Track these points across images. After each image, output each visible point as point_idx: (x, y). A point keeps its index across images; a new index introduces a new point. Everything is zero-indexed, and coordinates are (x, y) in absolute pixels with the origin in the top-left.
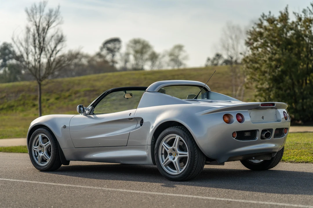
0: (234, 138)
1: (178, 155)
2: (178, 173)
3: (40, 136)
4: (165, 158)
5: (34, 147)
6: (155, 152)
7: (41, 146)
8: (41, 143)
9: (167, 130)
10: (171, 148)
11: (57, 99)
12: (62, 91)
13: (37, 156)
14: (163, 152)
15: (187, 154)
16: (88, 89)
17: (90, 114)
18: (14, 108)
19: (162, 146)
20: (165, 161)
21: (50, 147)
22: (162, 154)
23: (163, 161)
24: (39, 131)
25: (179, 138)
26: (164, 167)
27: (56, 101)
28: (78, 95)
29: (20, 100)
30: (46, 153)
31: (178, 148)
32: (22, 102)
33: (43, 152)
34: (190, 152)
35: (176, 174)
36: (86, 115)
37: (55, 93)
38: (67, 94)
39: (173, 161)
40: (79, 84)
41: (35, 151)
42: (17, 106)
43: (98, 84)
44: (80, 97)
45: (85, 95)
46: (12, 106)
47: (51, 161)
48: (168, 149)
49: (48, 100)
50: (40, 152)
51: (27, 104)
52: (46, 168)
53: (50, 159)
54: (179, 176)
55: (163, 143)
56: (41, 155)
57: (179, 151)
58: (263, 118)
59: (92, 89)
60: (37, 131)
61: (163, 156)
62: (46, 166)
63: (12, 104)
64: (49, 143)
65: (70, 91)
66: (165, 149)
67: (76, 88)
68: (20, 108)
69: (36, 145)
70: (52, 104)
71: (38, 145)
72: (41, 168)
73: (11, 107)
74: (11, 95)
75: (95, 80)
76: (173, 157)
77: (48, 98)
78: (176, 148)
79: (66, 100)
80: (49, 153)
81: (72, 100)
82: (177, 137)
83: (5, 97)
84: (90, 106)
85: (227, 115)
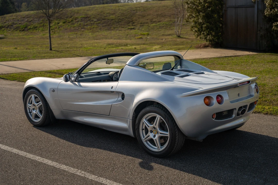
0: (214, 119)
1: (159, 134)
2: (158, 150)
3: (33, 96)
4: (146, 134)
5: (28, 105)
6: (136, 127)
7: (34, 105)
8: (34, 102)
9: (147, 109)
10: (152, 126)
11: (64, 23)
12: (67, 17)
13: (31, 112)
14: (144, 128)
15: (168, 134)
16: (84, 16)
17: (75, 81)
18: (37, 28)
19: (143, 122)
20: (146, 137)
21: (41, 106)
22: (143, 129)
23: (144, 137)
24: (32, 92)
25: (160, 118)
26: (145, 142)
27: (63, 24)
28: (77, 20)
29: (41, 23)
30: (38, 111)
31: (159, 127)
32: (42, 25)
33: (36, 110)
34: (171, 133)
35: (156, 150)
36: (72, 82)
37: (62, 19)
38: (70, 19)
39: (154, 139)
40: (78, 13)
41: (29, 108)
42: (39, 27)
43: (90, 13)
44: (78, 21)
45: (82, 21)
46: (37, 27)
47: (43, 119)
48: (149, 127)
49: (59, 23)
50: (33, 110)
51: (45, 26)
52: (39, 124)
53: (42, 117)
54: (159, 153)
55: (144, 120)
56: (34, 112)
57: (160, 130)
58: (239, 95)
59: (86, 16)
60: (30, 92)
61: (144, 131)
62: (39, 123)
63: (36, 26)
64: (41, 103)
65: (72, 18)
66: (145, 126)
67: (76, 16)
68: (41, 29)
69: (30, 103)
70: (61, 26)
71: (31, 104)
72: (35, 124)
73: (35, 28)
74: (35, 20)
75: (87, 10)
76: (154, 135)
77: (59, 22)
78: (157, 127)
79: (70, 24)
80: (41, 112)
81: (73, 24)
82: (158, 117)
83: (32, 20)
84: (76, 73)
85: (208, 97)
